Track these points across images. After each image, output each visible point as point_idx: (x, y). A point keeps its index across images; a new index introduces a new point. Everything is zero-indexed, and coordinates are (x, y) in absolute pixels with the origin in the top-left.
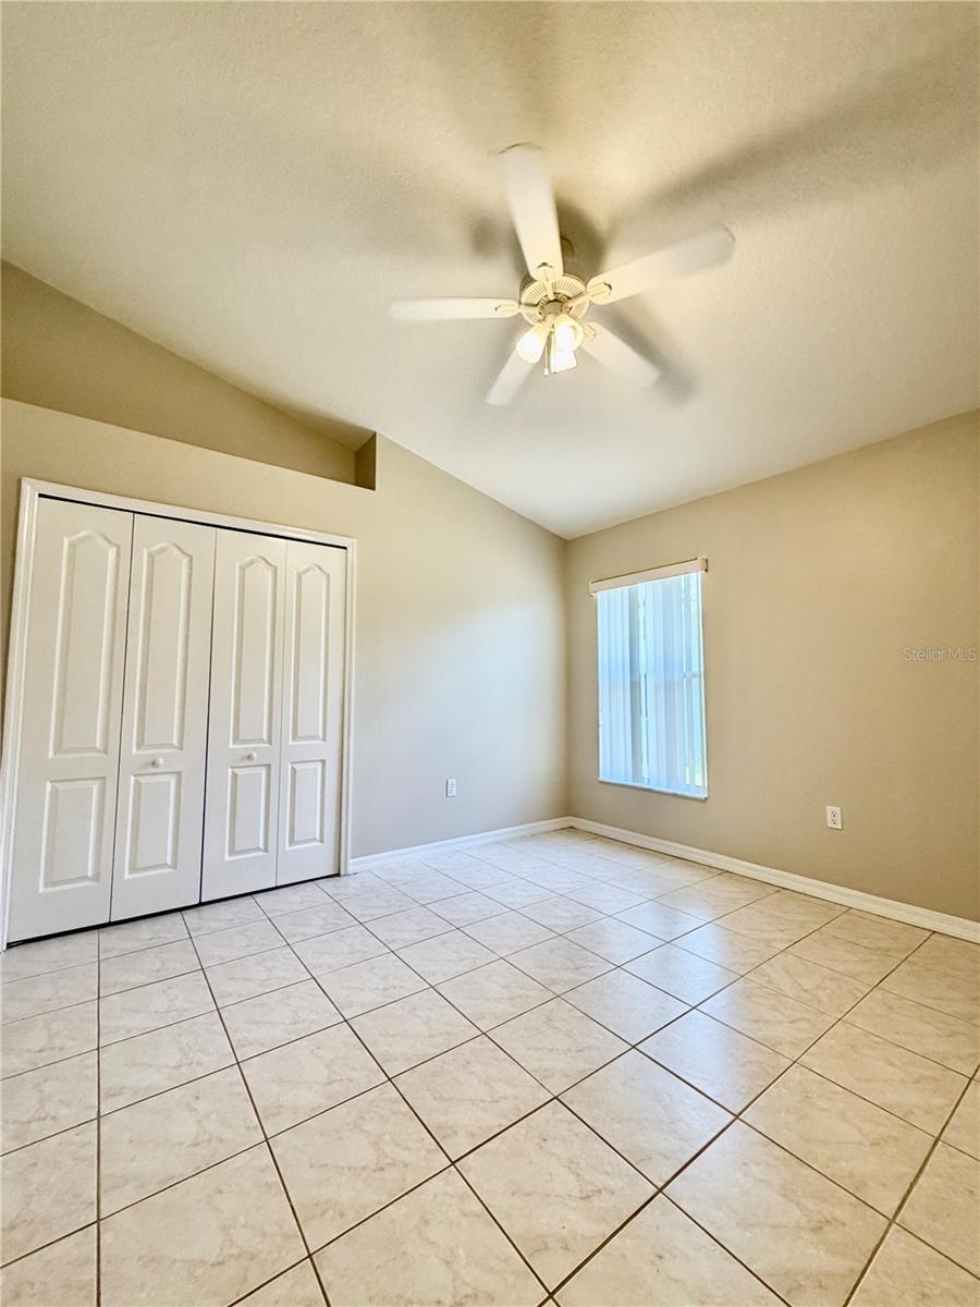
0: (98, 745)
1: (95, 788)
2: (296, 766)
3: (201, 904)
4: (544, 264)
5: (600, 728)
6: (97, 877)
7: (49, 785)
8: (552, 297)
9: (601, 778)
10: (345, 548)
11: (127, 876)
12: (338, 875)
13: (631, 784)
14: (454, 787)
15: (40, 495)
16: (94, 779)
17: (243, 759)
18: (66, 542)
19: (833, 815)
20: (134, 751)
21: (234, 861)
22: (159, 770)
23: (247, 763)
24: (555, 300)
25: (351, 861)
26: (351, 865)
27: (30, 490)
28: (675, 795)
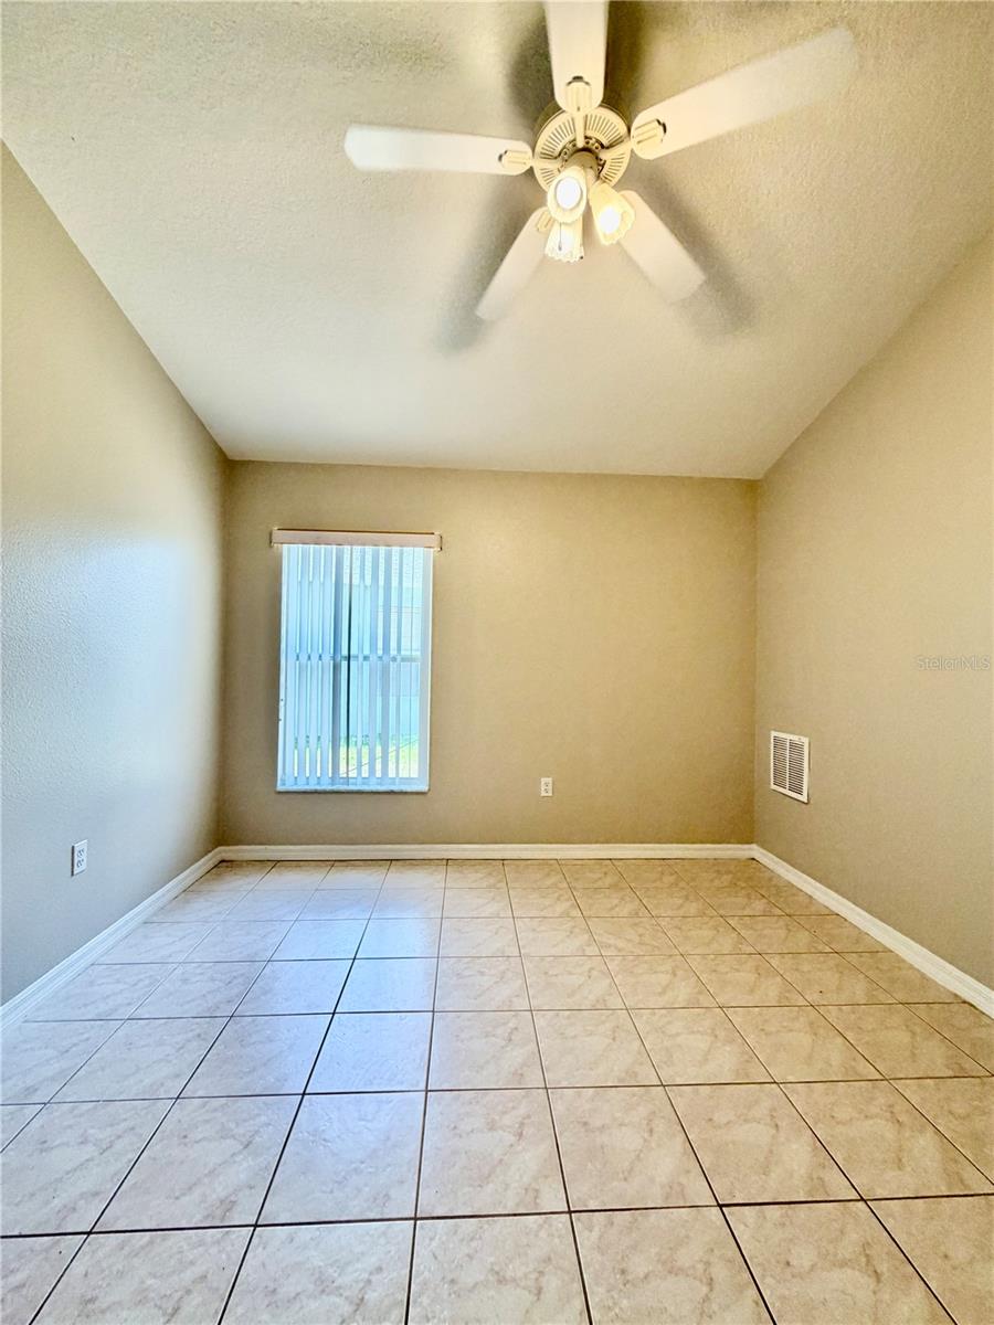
4: (578, 78)
5: (281, 724)
8: (581, 143)
9: (280, 788)
13: (329, 788)
14: (84, 856)
19: (546, 786)
24: (585, 149)
28: (392, 793)
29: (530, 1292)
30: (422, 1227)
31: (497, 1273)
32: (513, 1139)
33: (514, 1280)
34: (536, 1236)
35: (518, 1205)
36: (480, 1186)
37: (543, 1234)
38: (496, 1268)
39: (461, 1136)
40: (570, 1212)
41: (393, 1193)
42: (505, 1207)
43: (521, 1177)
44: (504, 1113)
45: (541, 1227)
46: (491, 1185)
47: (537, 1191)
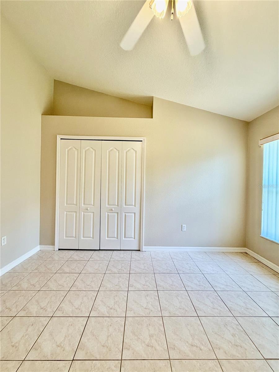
0: (75, 203)
1: (75, 214)
2: (127, 214)
3: (100, 250)
6: (75, 237)
7: (65, 212)
9: (262, 235)
10: (142, 141)
11: (82, 238)
12: (139, 250)
14: (185, 228)
15: (61, 139)
16: (74, 212)
17: (110, 210)
18: (67, 150)
20: (83, 205)
21: (108, 240)
22: (88, 211)
23: (111, 211)
25: (144, 247)
26: (144, 248)
27: (59, 137)
29: (104, 344)
30: (123, 318)
31: (110, 336)
32: (147, 343)
33: (108, 340)
34: (117, 347)
35: (126, 343)
36: (132, 332)
37: (117, 349)
38: (111, 336)
39: (147, 327)
40: (121, 360)
41: (132, 312)
42: (126, 339)
43: (134, 344)
44: (156, 340)
45: (119, 349)
46: (132, 335)
47: (129, 349)
